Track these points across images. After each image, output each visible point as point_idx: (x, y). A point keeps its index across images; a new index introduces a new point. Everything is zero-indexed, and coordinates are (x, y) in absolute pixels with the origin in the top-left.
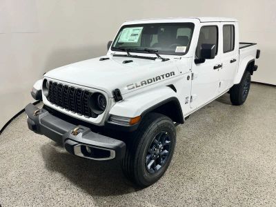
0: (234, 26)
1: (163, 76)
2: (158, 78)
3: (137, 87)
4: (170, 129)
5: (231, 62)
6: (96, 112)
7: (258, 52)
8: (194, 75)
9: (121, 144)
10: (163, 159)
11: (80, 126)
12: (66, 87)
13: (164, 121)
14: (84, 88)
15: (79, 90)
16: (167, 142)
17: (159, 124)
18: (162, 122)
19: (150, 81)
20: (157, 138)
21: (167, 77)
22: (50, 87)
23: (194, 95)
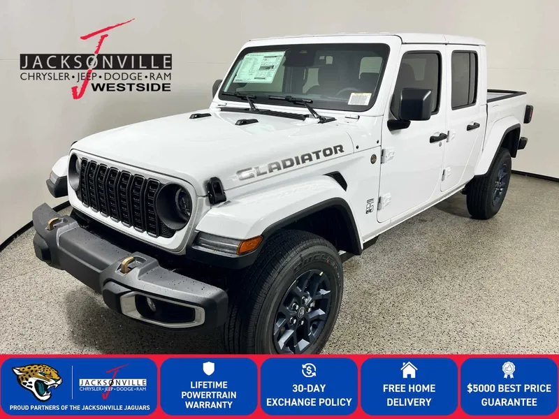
0: (476, 55)
1: (317, 153)
2: (306, 158)
3: (259, 174)
4: (329, 265)
5: (469, 128)
6: (171, 226)
7: (529, 111)
8: (386, 154)
9: (219, 296)
10: (315, 327)
11: (137, 254)
12: (113, 171)
13: (316, 247)
14: (147, 175)
15: (138, 179)
16: (323, 292)
17: (304, 253)
18: (311, 250)
19: (288, 163)
20: (300, 284)
21: (325, 155)
22: (83, 170)
23: (386, 196)
